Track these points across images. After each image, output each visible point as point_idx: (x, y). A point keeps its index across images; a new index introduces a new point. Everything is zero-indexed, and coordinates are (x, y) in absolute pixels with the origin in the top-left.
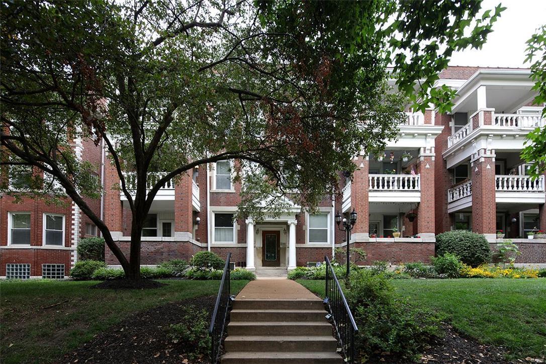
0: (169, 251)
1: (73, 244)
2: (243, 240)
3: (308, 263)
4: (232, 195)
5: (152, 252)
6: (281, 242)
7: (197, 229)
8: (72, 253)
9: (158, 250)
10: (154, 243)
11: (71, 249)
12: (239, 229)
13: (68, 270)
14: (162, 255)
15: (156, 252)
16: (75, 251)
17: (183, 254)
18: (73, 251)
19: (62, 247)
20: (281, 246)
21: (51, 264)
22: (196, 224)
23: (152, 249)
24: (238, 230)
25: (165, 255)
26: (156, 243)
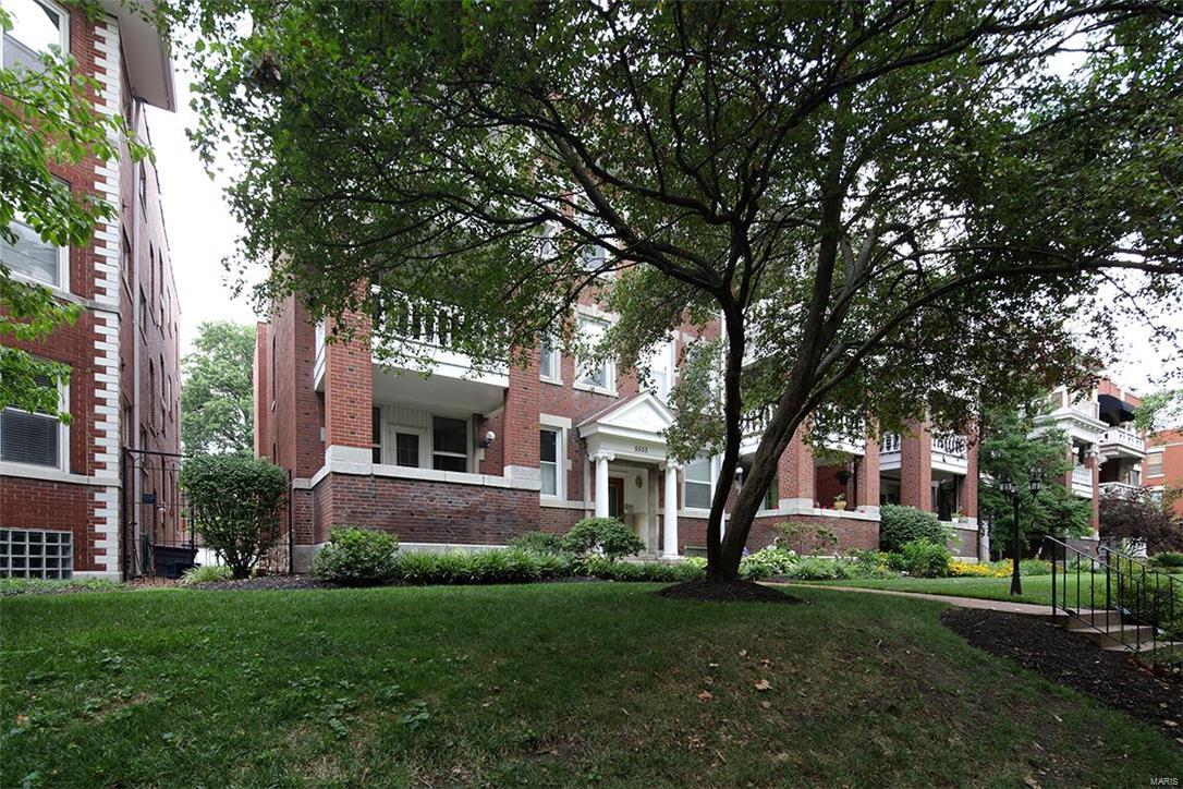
0: (499, 512)
1: (102, 466)
2: (577, 493)
3: (686, 547)
4: (555, 389)
5: (459, 512)
6: (625, 502)
7: (483, 458)
8: (99, 497)
9: (475, 506)
10: (464, 489)
11: (92, 480)
12: (570, 468)
13: (84, 550)
14: (483, 519)
15: (469, 512)
16: (108, 490)
17: (530, 521)
18: (101, 488)
19: (62, 472)
20: (625, 511)
21: (27, 531)
22: (481, 447)
23: (459, 503)
24: (568, 471)
25: (490, 520)
26: (469, 490)
